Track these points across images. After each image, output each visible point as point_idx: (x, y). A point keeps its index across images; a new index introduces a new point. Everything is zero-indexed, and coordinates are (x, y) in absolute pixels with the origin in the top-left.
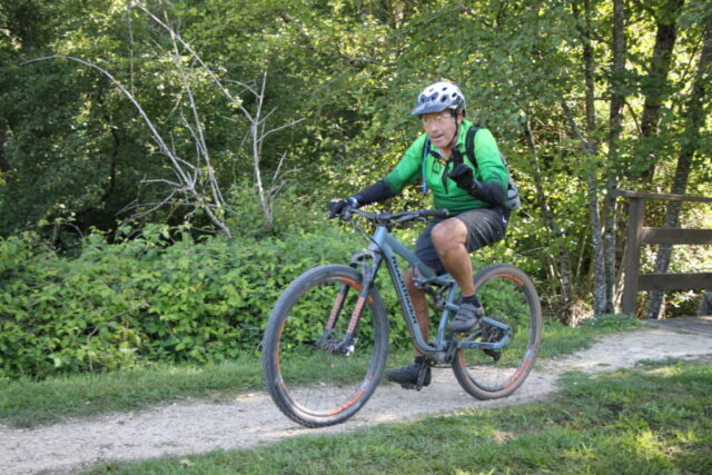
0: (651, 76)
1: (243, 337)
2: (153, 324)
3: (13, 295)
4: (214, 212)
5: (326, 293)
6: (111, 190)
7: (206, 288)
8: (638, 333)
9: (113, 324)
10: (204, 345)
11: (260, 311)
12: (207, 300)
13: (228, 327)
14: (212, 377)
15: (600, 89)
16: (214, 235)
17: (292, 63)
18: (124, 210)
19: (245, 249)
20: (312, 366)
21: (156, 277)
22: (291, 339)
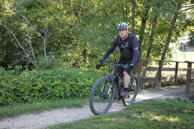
0: (141, 30)
1: (42, 95)
2: (17, 93)
4: (34, 63)
5: (64, 83)
7: (32, 83)
9: (7, 93)
10: (32, 98)
11: (47, 89)
12: (32, 86)
13: (38, 93)
14: (34, 107)
16: (34, 68)
17: (54, 25)
18: (10, 62)
19: (42, 72)
20: (61, 103)
21: (18, 80)
22: (55, 96)
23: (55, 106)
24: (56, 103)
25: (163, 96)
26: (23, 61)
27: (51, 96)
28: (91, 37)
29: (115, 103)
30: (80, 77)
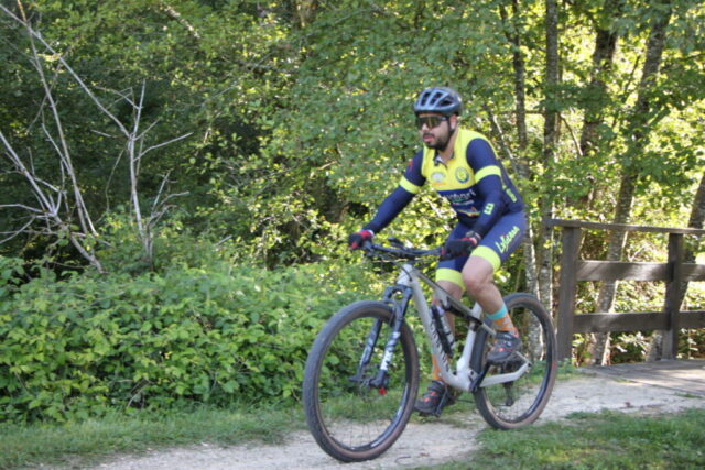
0: (589, 88)
1: (112, 391)
4: (81, 243)
5: (212, 338)
7: (67, 334)
8: (572, 382)
10: (64, 402)
11: (133, 361)
12: (68, 348)
13: (93, 379)
14: (71, 440)
15: (530, 104)
16: (81, 272)
17: (177, 69)
19: (116, 286)
20: (192, 424)
21: (5, 322)
22: (170, 392)
23: (166, 435)
24: (173, 425)
25: (671, 399)
26: (33, 234)
27: (152, 394)
28: (345, 125)
30: (287, 307)
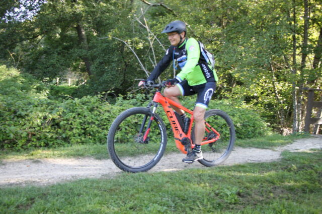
0: (317, 47)
3: (95, 116)
6: (123, 82)
8: (310, 139)
9: (127, 127)
10: (156, 136)
15: (298, 51)
18: (129, 89)
29: (268, 150)
